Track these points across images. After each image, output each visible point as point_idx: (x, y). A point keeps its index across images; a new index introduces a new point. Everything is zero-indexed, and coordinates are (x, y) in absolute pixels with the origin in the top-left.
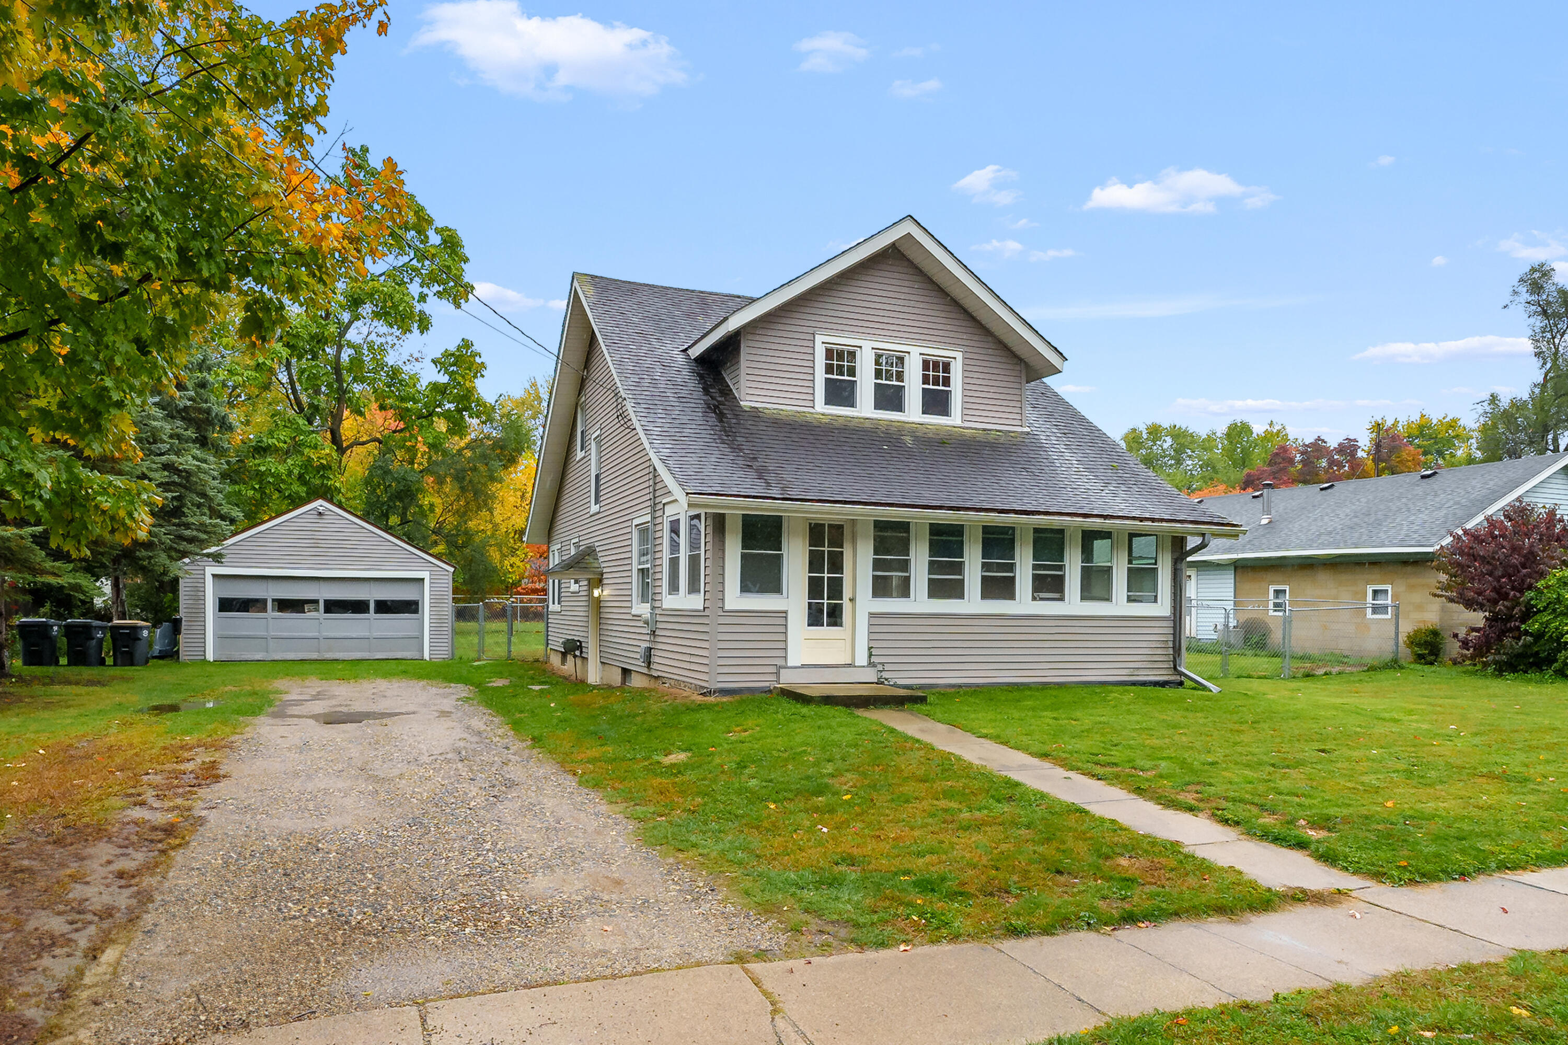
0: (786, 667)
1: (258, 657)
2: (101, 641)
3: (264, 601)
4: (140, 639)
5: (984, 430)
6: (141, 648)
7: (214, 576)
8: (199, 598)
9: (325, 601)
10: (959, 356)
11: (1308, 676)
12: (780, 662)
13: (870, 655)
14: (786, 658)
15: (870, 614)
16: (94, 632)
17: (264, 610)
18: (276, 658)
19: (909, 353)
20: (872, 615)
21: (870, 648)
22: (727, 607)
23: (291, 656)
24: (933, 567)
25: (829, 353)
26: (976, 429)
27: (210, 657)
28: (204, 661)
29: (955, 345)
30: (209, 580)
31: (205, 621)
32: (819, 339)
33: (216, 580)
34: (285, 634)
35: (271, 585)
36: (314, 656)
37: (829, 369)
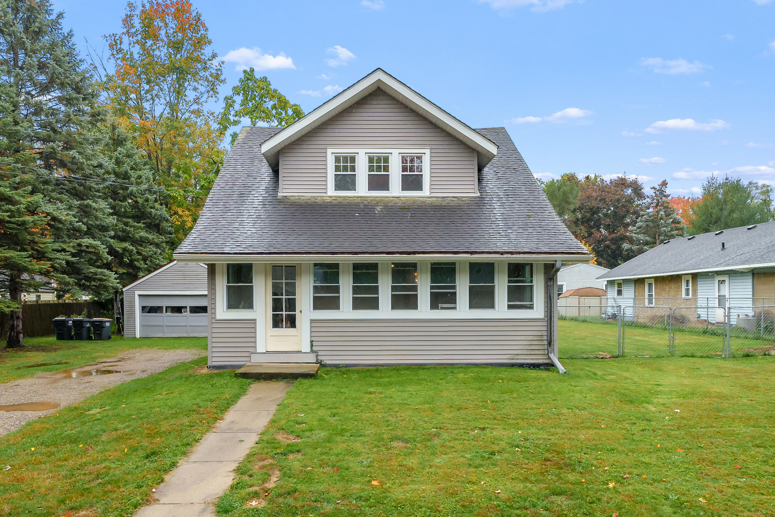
0: (256, 353)
1: (159, 336)
2: (89, 328)
3: (162, 307)
4: (104, 327)
5: (444, 197)
6: (105, 332)
7: (139, 295)
8: (132, 306)
9: (190, 307)
10: (428, 152)
11: (747, 356)
12: (252, 350)
13: (312, 346)
14: (255, 347)
15: (311, 320)
16: (84, 324)
17: (162, 312)
18: (168, 336)
19: (391, 153)
20: (312, 321)
21: (312, 342)
22: (218, 318)
23: (175, 335)
24: (356, 290)
25: (337, 159)
26: (437, 197)
27: (138, 336)
28: (135, 338)
29: (422, 146)
30: (137, 298)
31: (135, 318)
32: (329, 151)
33: (141, 297)
34: (171, 324)
35: (165, 299)
36: (185, 335)
37: (337, 168)
